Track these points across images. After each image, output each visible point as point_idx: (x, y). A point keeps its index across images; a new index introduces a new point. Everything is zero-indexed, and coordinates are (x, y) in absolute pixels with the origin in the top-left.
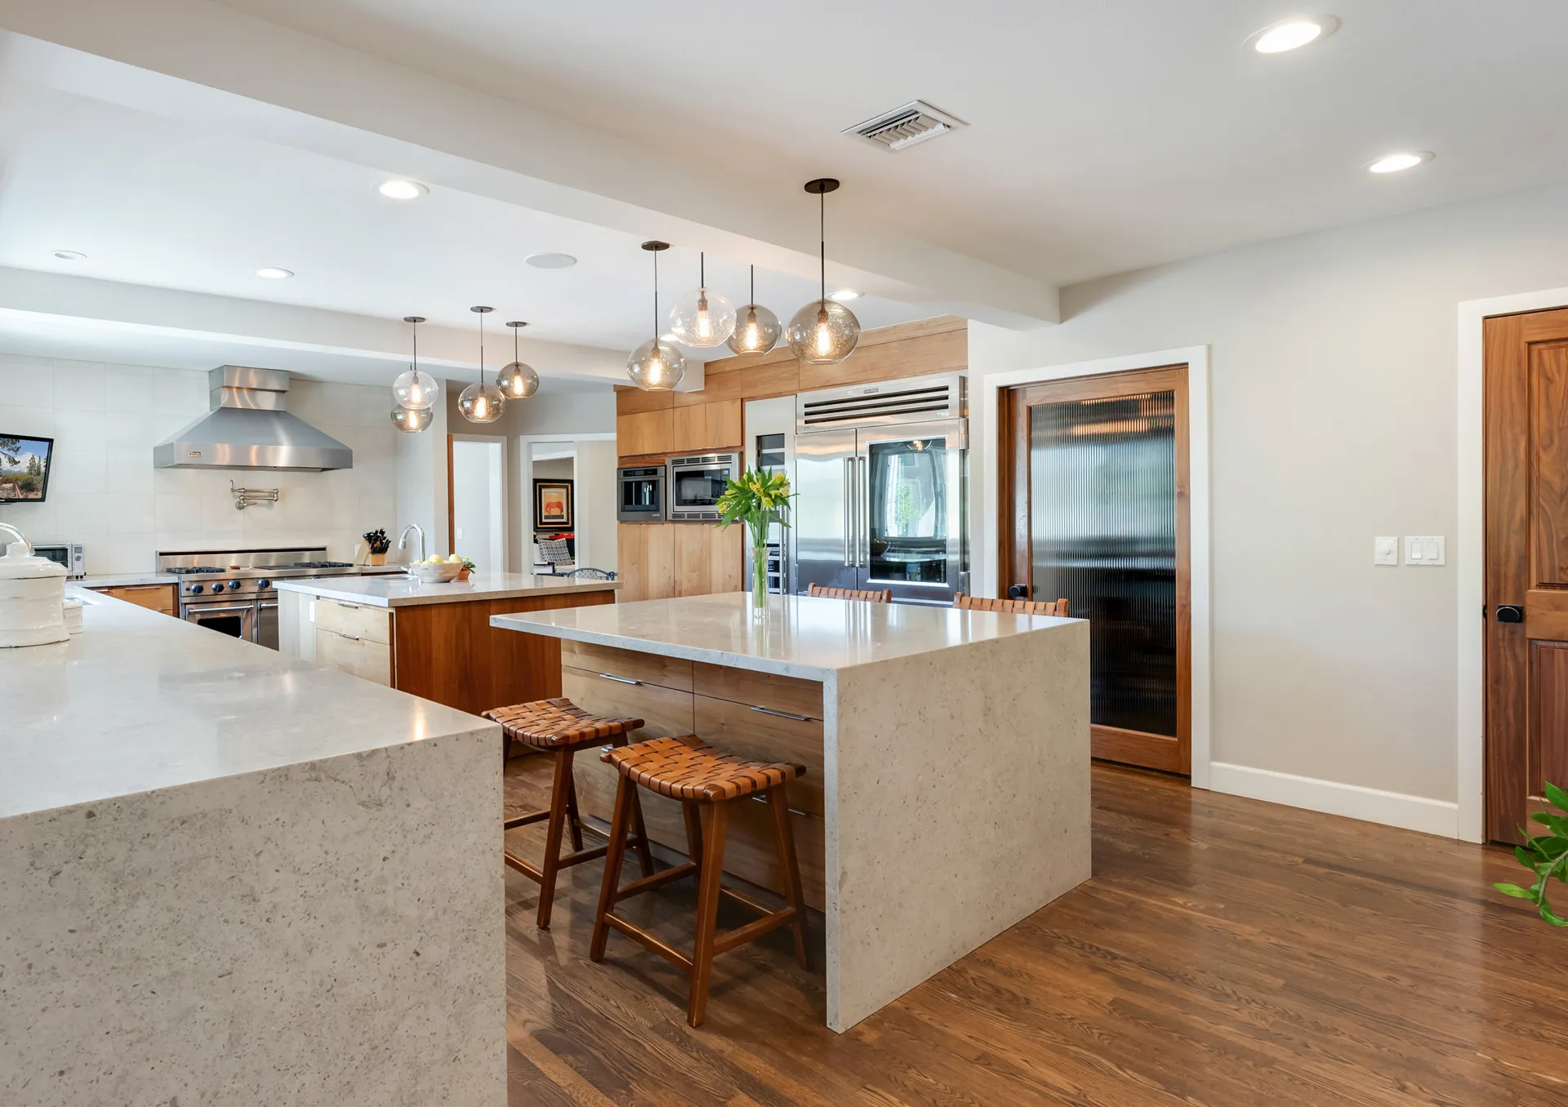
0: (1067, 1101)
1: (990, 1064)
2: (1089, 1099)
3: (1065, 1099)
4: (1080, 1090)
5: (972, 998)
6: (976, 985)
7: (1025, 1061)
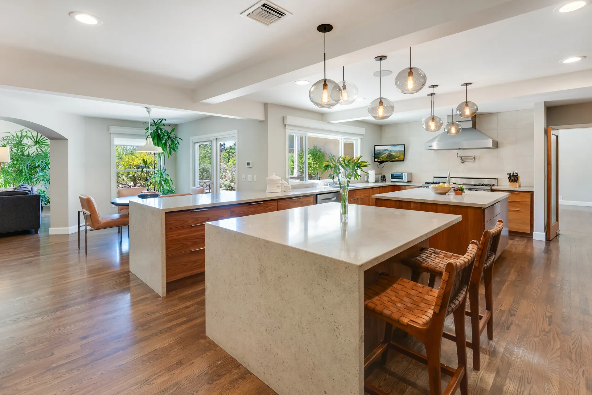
0: (149, 379)
1: (177, 364)
2: (146, 385)
3: (150, 379)
4: (152, 384)
5: (217, 367)
6: (226, 370)
7: (174, 374)
